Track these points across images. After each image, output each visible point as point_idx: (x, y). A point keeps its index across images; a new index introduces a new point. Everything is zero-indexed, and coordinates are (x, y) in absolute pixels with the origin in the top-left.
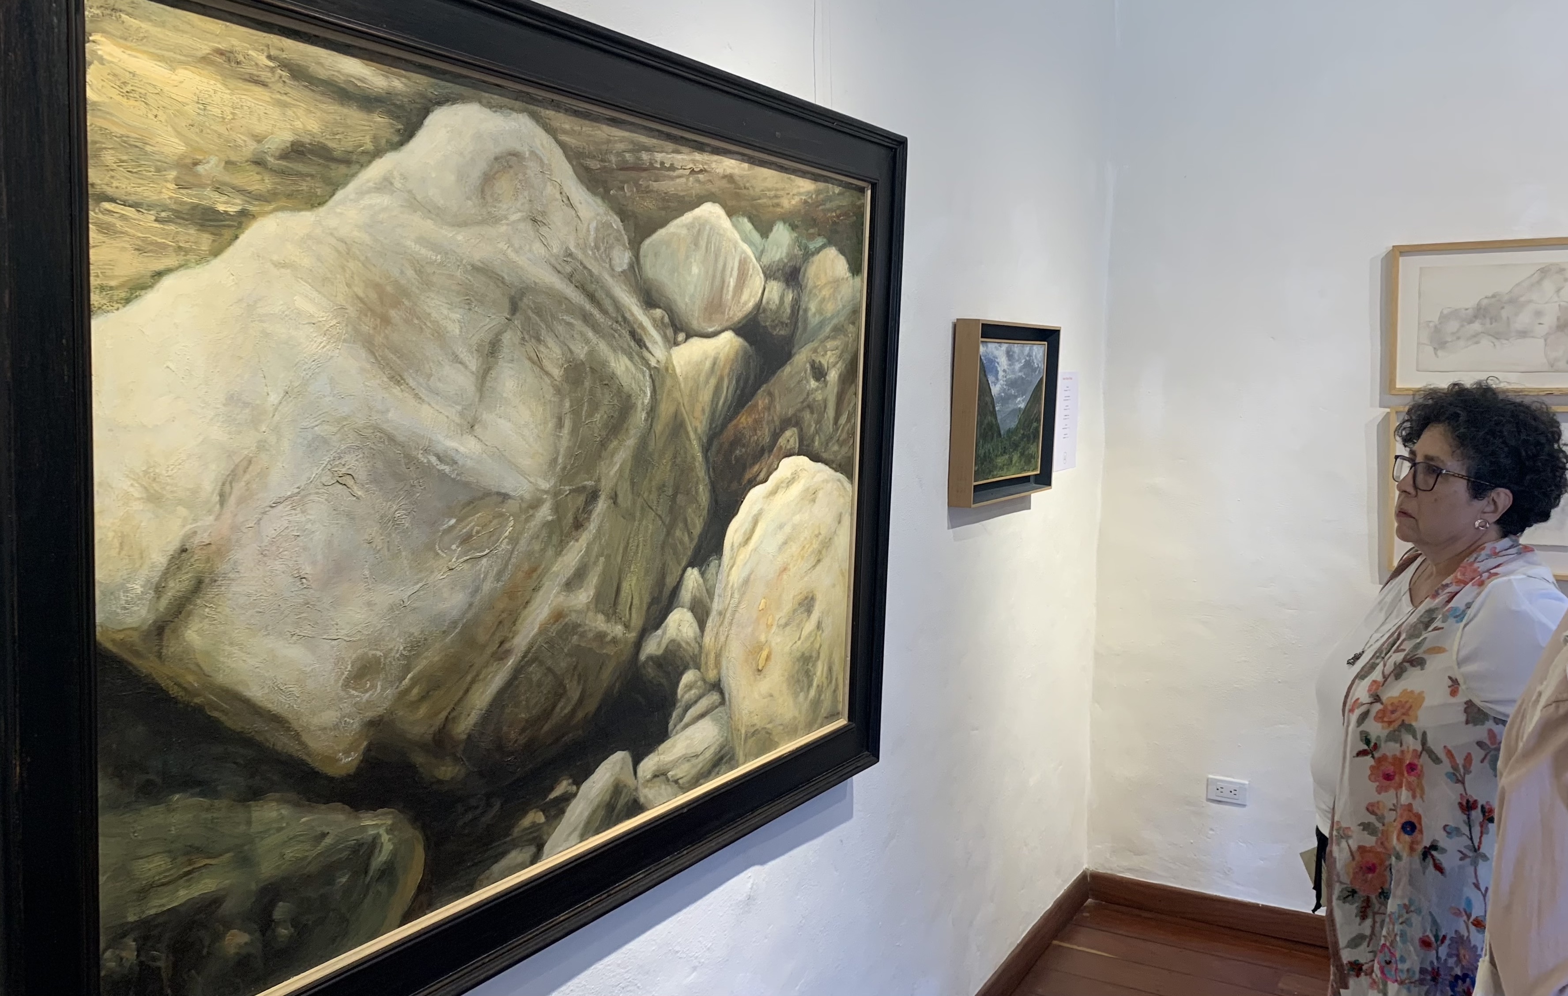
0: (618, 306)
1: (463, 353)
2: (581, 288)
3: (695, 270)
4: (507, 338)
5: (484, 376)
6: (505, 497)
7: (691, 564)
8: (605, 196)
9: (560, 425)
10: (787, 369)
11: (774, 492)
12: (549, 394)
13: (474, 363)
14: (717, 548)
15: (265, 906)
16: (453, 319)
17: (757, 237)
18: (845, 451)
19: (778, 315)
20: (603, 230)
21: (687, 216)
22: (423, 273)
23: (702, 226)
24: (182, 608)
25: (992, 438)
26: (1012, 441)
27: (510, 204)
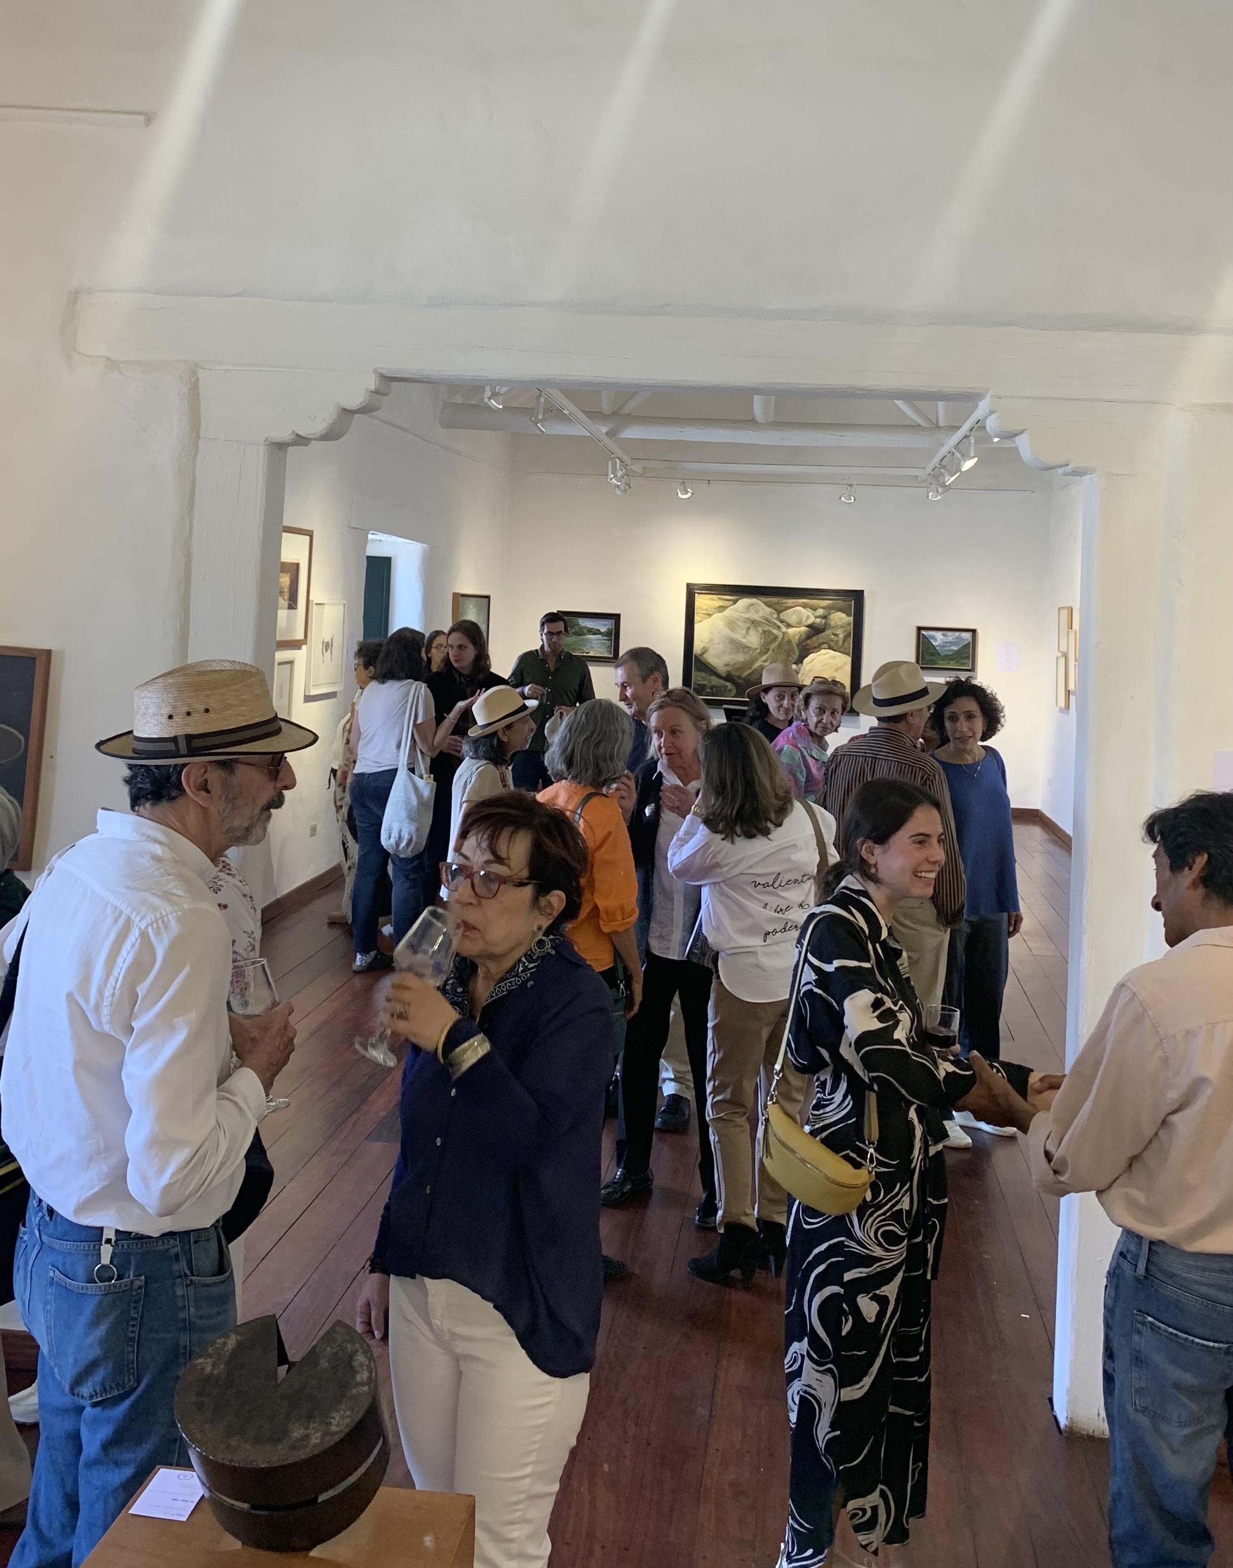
0: (774, 623)
1: (744, 629)
2: (767, 620)
3: (795, 617)
4: (752, 627)
5: (748, 632)
6: (749, 647)
7: (794, 663)
8: (772, 608)
12: (760, 635)
14: (802, 662)
15: (712, 687)
16: (742, 625)
17: (812, 611)
18: (846, 651)
19: (819, 624)
20: (771, 612)
21: (791, 609)
22: (737, 619)
23: (795, 611)
24: (704, 653)
25: (934, 656)
26: (948, 658)
27: (753, 610)
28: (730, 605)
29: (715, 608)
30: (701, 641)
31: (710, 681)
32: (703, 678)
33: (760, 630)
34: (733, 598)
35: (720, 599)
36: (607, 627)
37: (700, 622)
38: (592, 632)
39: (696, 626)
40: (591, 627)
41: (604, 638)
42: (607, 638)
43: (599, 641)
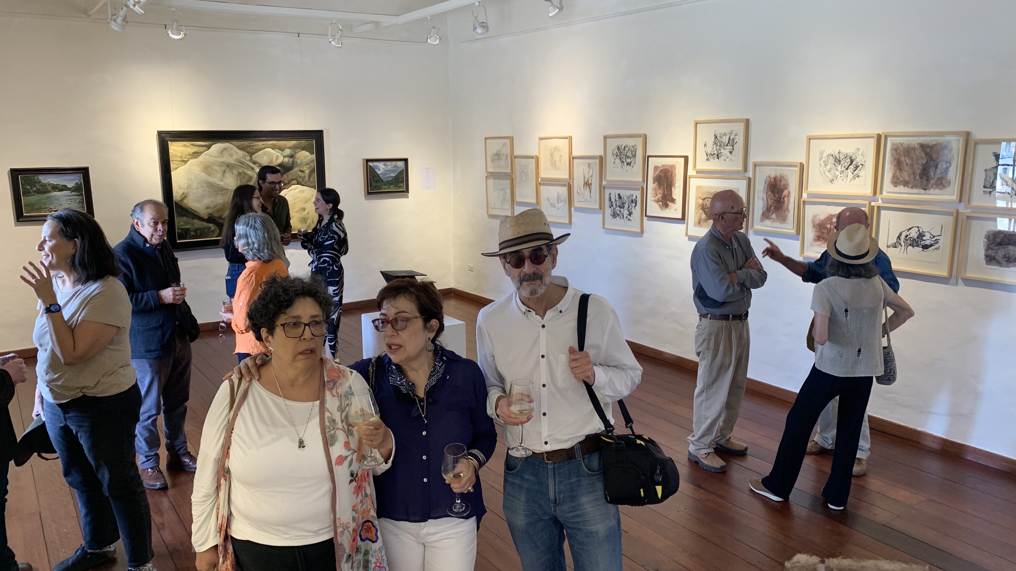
0: (248, 164)
1: (220, 172)
2: (240, 163)
3: (265, 158)
4: (227, 170)
5: (223, 175)
6: (228, 189)
8: (244, 150)
9: (237, 180)
10: (292, 171)
11: (291, 190)
12: (235, 177)
13: (221, 173)
15: (196, 230)
16: (218, 169)
17: (281, 152)
18: (312, 184)
19: (288, 163)
20: (244, 155)
21: (262, 151)
22: (213, 164)
23: (266, 152)
24: (183, 199)
25: (379, 182)
26: (389, 183)
27: (226, 154)
28: (205, 151)
29: (189, 155)
30: (180, 188)
31: (193, 225)
32: (187, 223)
33: (235, 172)
34: (207, 143)
35: (193, 145)
36: (75, 182)
37: (177, 168)
38: (56, 188)
39: (174, 174)
40: (55, 183)
41: (73, 193)
42: (77, 194)
43: (69, 198)
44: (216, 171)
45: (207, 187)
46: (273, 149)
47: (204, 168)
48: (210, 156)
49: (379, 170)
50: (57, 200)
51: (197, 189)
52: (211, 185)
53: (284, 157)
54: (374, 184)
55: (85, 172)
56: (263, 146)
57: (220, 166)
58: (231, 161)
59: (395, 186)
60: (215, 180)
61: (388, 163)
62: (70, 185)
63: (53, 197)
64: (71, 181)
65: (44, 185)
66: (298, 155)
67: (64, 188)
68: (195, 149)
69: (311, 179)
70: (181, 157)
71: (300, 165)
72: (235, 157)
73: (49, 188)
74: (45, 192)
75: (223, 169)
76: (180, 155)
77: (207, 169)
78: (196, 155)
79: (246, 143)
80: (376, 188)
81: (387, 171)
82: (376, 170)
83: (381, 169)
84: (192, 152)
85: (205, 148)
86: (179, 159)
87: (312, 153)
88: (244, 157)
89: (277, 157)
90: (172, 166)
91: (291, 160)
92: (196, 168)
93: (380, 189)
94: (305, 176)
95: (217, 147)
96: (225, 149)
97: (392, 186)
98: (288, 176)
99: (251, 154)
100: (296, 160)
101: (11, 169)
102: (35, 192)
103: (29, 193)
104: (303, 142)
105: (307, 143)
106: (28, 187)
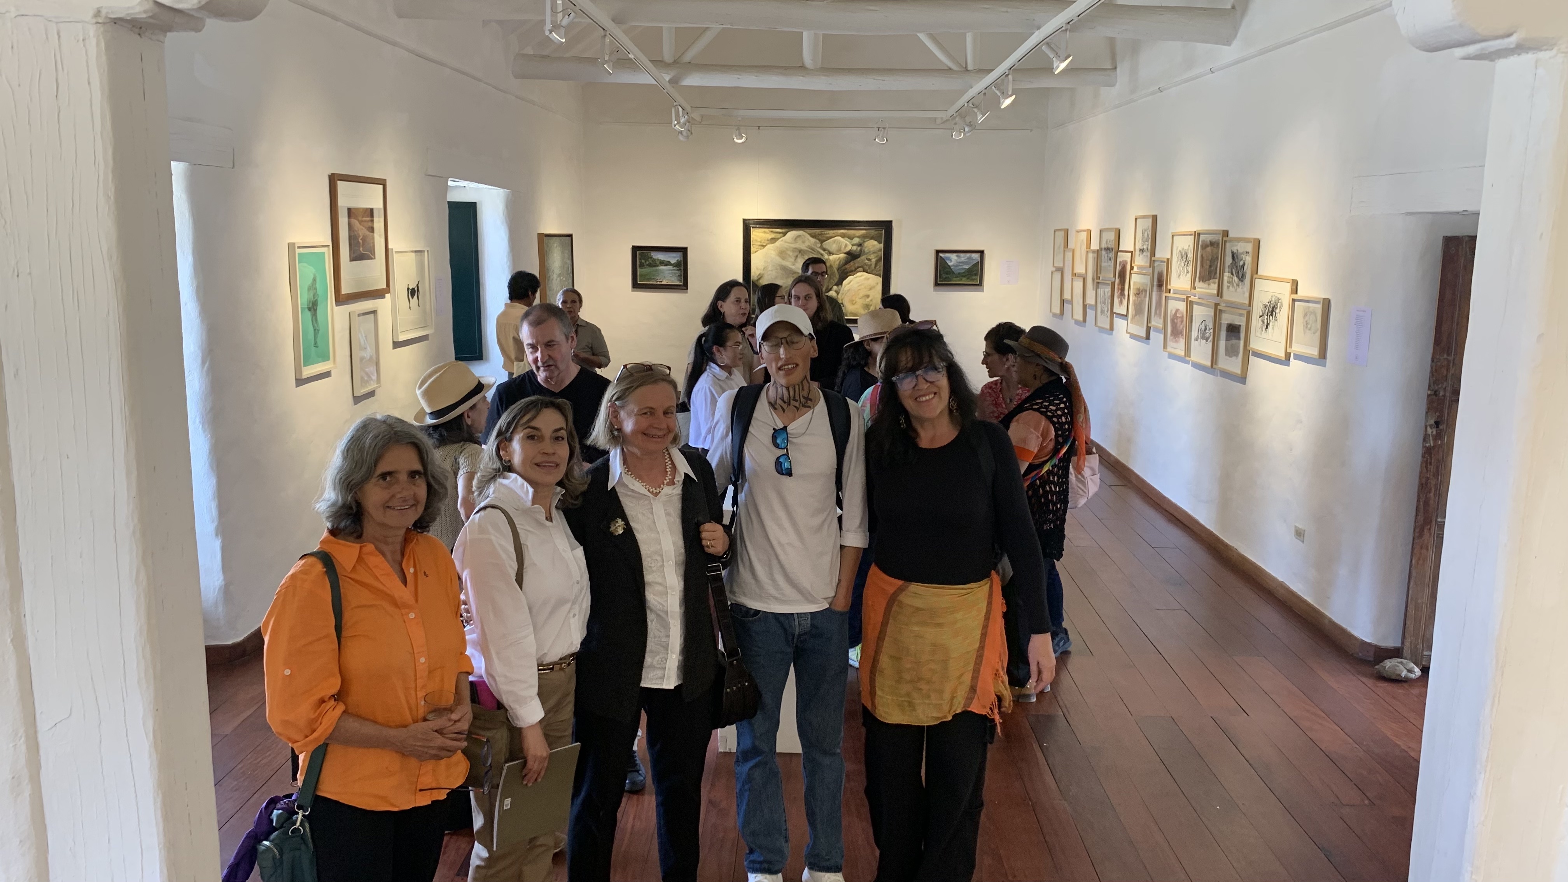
1: (792, 257)
3: (834, 246)
7: (835, 285)
10: (859, 259)
11: (856, 277)
14: (842, 284)
16: (791, 254)
17: (849, 240)
18: (878, 273)
19: (855, 251)
20: (815, 242)
21: (832, 239)
22: (787, 249)
23: (835, 240)
24: (759, 279)
25: (950, 274)
26: (961, 275)
27: (799, 241)
28: (781, 237)
29: (768, 240)
30: (757, 269)
34: (783, 231)
35: (772, 232)
36: (676, 259)
37: (756, 252)
38: (664, 263)
39: (753, 256)
40: (662, 259)
41: (674, 268)
42: (677, 269)
43: (671, 272)
44: (789, 255)
45: (781, 269)
46: (843, 237)
47: (779, 253)
48: (786, 242)
49: (951, 261)
50: (663, 273)
51: (772, 271)
52: (784, 269)
53: (853, 245)
54: (944, 276)
55: (684, 250)
56: (833, 235)
57: (793, 251)
58: (803, 247)
59: (967, 279)
60: (788, 264)
61: (962, 255)
62: (673, 261)
63: (658, 270)
64: (674, 258)
65: (655, 260)
66: (866, 244)
67: (667, 264)
68: (773, 236)
69: (878, 267)
70: (761, 242)
71: (868, 253)
72: (807, 244)
73: (658, 263)
74: (655, 266)
75: (796, 254)
76: (760, 240)
77: (782, 254)
78: (773, 240)
79: (817, 231)
80: (946, 279)
81: (960, 263)
82: (948, 262)
83: (953, 260)
84: (770, 237)
85: (781, 235)
86: (759, 244)
87: (880, 242)
88: (815, 243)
89: (846, 246)
90: (753, 249)
91: (859, 248)
92: (773, 253)
93: (951, 281)
94: (871, 265)
95: (792, 234)
96: (799, 236)
97: (964, 279)
98: (855, 264)
99: (822, 241)
100: (863, 249)
101: (633, 246)
102: (647, 265)
103: (644, 266)
104: (873, 232)
105: (876, 233)
106: (643, 261)
